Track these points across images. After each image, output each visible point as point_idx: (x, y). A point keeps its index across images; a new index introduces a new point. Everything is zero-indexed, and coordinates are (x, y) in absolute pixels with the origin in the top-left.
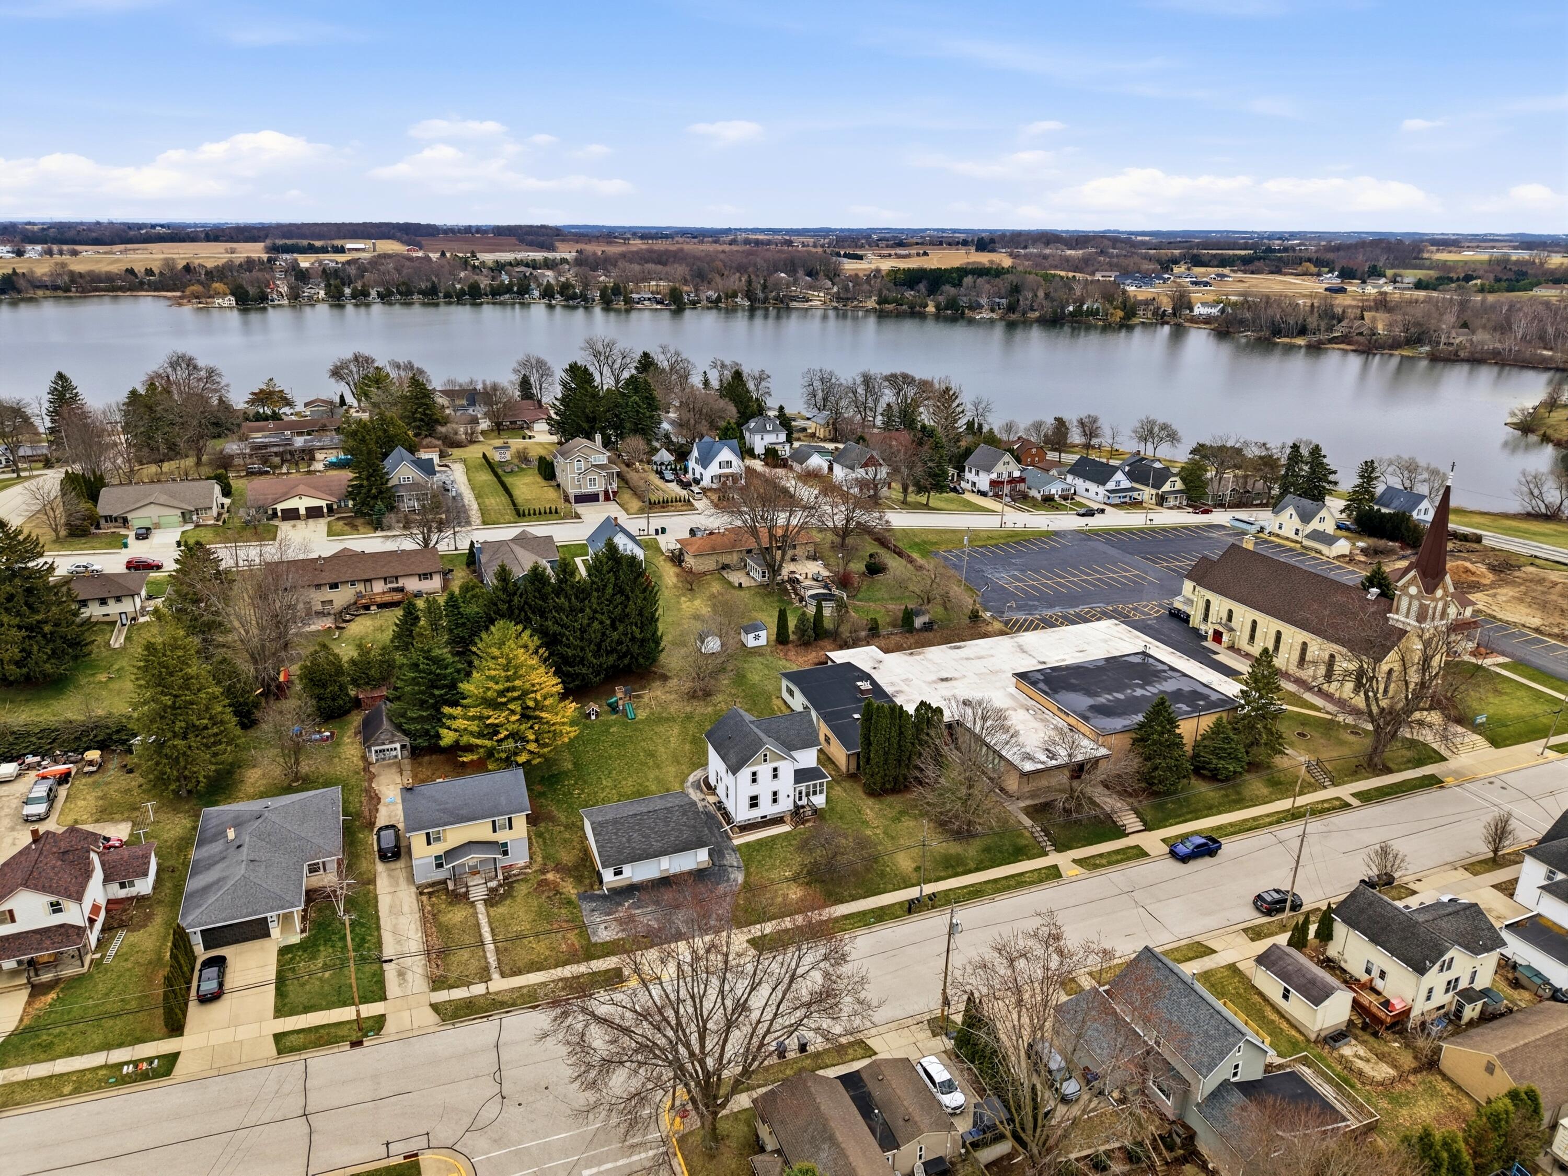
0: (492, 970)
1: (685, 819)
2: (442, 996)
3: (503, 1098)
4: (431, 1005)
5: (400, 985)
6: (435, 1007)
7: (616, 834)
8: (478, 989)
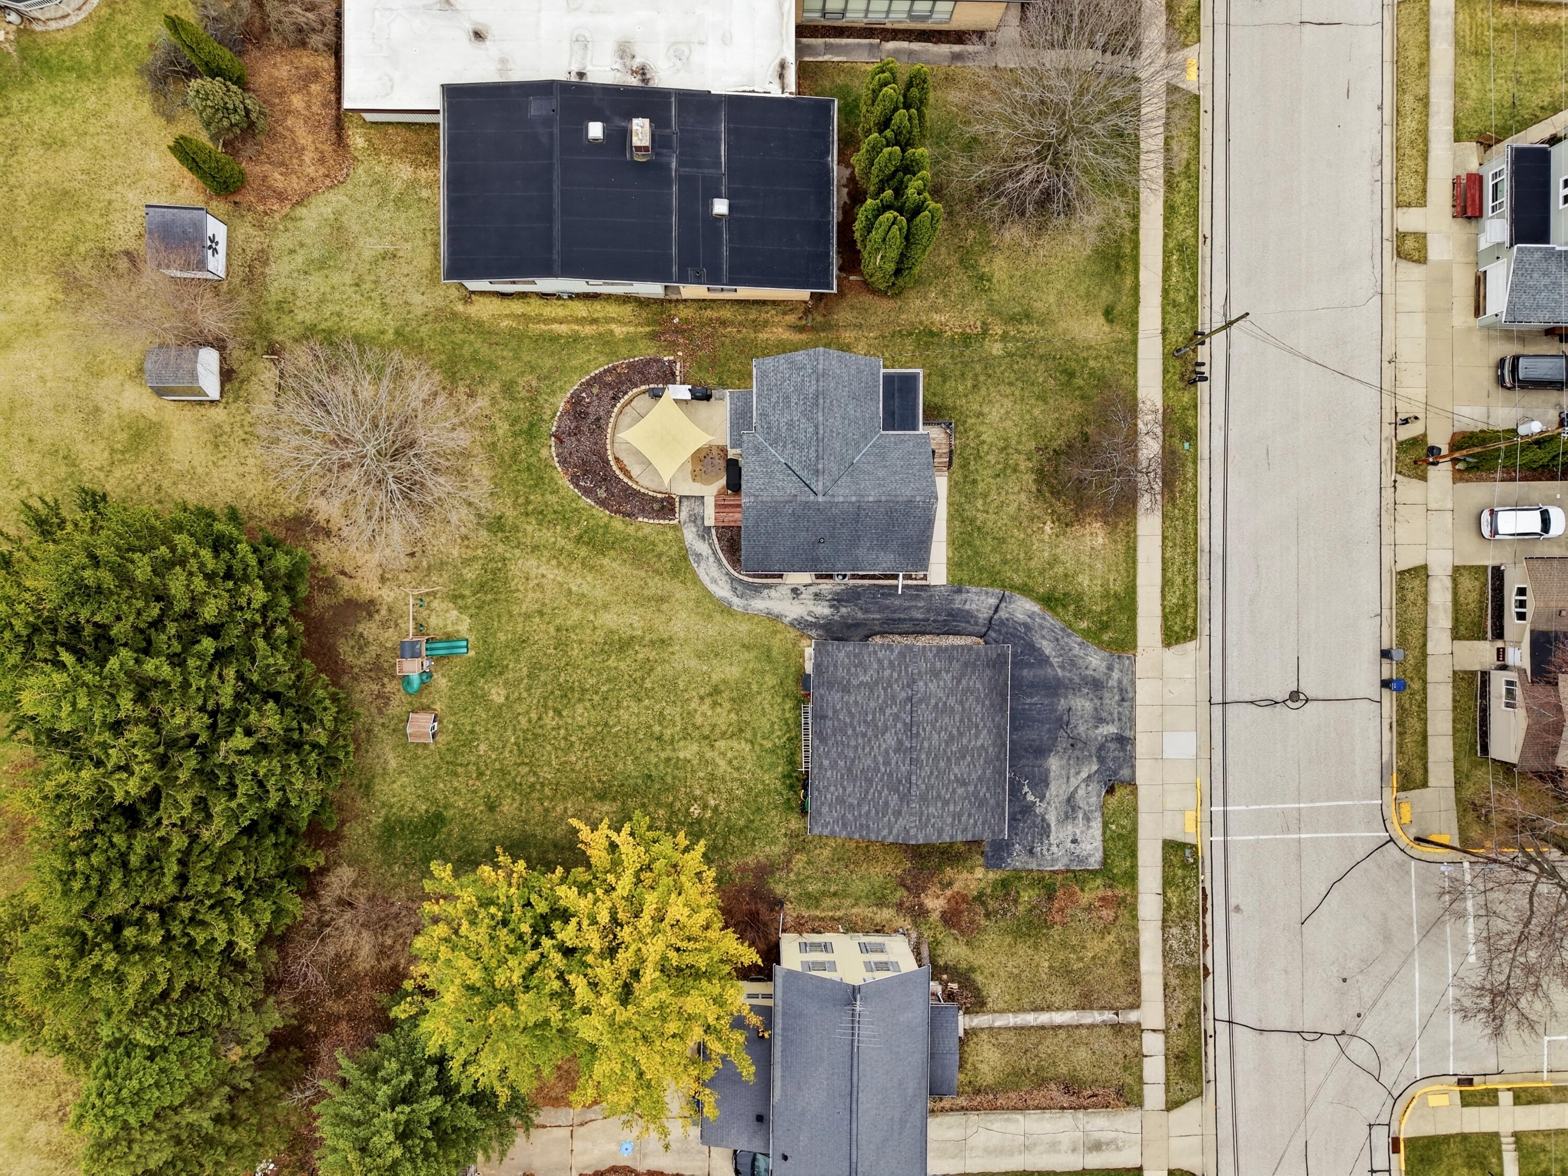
0: (1121, 1019)
1: (947, 677)
2: (1154, 1095)
3: (1343, 1033)
4: (1168, 1109)
5: (1118, 1149)
6: (1172, 1105)
7: (946, 803)
8: (1153, 1044)
